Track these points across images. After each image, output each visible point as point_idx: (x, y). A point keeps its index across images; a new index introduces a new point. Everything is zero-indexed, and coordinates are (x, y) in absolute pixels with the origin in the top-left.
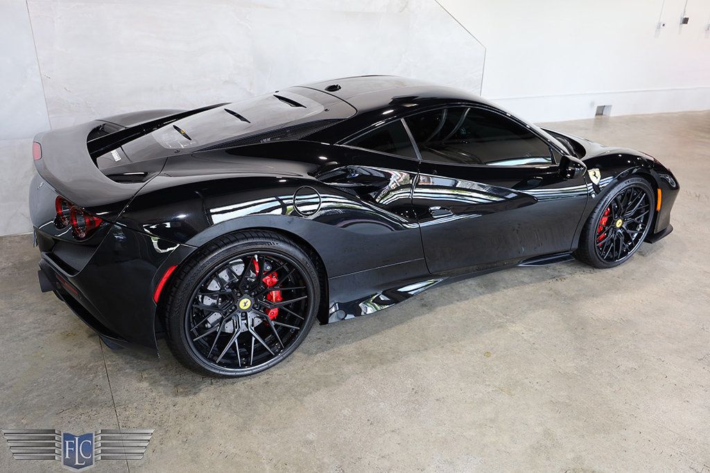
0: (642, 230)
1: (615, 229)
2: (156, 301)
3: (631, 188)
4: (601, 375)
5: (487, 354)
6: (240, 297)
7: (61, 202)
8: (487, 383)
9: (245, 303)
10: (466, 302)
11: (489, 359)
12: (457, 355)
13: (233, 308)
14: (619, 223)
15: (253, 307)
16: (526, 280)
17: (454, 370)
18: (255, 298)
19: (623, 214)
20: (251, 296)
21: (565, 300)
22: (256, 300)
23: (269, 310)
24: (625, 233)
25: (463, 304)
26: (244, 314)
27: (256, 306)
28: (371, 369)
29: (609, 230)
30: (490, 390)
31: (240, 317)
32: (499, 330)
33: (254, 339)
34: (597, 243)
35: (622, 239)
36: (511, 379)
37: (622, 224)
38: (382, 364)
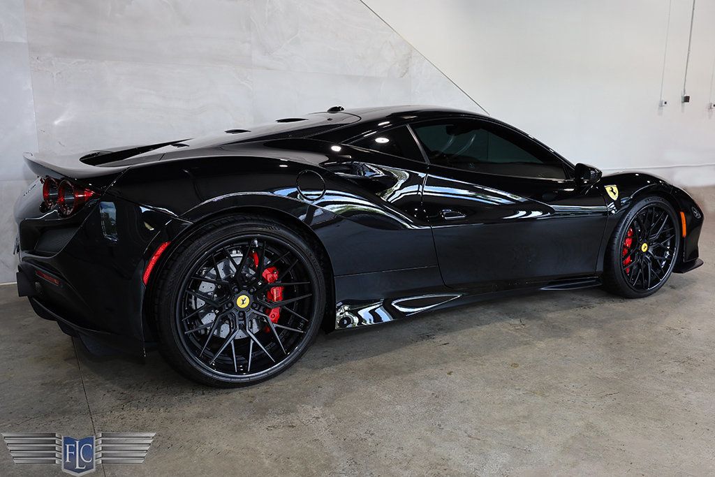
0: (670, 257)
1: (641, 254)
2: (145, 282)
3: (651, 208)
4: (645, 378)
5: (515, 365)
6: (238, 293)
7: (48, 184)
8: (517, 388)
9: (243, 301)
10: (487, 326)
11: (518, 368)
12: (481, 367)
13: (230, 305)
14: (644, 247)
15: (251, 306)
16: (551, 308)
17: (479, 378)
18: (254, 296)
19: (647, 237)
20: (249, 293)
21: (596, 322)
22: (255, 299)
23: (270, 310)
24: (652, 258)
25: (484, 328)
26: (241, 314)
27: (255, 305)
28: (385, 379)
29: (634, 254)
30: (521, 393)
31: (237, 316)
32: (525, 346)
33: (252, 342)
34: (624, 267)
35: (649, 265)
36: (544, 384)
37: (648, 249)
38: (397, 375)
